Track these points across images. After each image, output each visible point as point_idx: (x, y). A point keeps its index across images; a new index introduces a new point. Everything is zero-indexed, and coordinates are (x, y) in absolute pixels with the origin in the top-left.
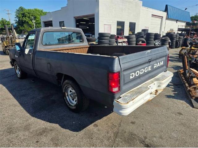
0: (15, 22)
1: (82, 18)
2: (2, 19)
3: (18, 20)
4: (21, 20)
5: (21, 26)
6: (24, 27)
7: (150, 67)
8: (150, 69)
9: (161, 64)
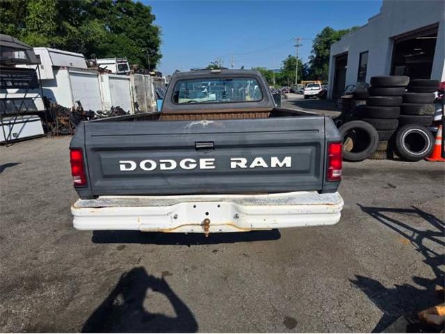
0: (309, 60)
1: (412, 38)
2: (290, 56)
3: (315, 56)
4: (320, 55)
5: (319, 68)
6: (323, 69)
7: (206, 162)
8: (207, 165)
9: (277, 164)
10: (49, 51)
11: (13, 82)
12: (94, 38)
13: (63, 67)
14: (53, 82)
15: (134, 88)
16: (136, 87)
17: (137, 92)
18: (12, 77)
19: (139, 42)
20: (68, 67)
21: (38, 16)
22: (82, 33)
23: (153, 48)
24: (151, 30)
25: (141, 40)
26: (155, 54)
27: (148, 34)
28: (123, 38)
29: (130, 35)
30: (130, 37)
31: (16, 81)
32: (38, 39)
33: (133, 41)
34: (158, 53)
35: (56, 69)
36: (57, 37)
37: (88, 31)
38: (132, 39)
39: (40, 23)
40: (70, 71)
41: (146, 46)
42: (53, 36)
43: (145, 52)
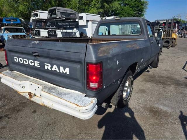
7: (37, 63)
8: (37, 65)
9: (63, 71)
10: (86, 14)
11: (69, 26)
12: (115, 9)
13: (90, 21)
14: (86, 26)
15: (120, 29)
16: (121, 29)
17: (121, 31)
18: (69, 24)
19: (134, 9)
20: (92, 21)
21: (95, 2)
22: (111, 7)
23: (140, 11)
24: (141, 3)
25: (135, 8)
26: (140, 14)
27: (139, 5)
28: (128, 8)
29: (131, 6)
30: (130, 7)
31: (71, 26)
32: (94, 11)
33: (131, 9)
34: (142, 14)
35: (88, 21)
36: (101, 9)
37: (113, 6)
38: (131, 8)
39: (96, 4)
40: (93, 22)
41: (137, 11)
42: (100, 9)
43: (136, 13)
